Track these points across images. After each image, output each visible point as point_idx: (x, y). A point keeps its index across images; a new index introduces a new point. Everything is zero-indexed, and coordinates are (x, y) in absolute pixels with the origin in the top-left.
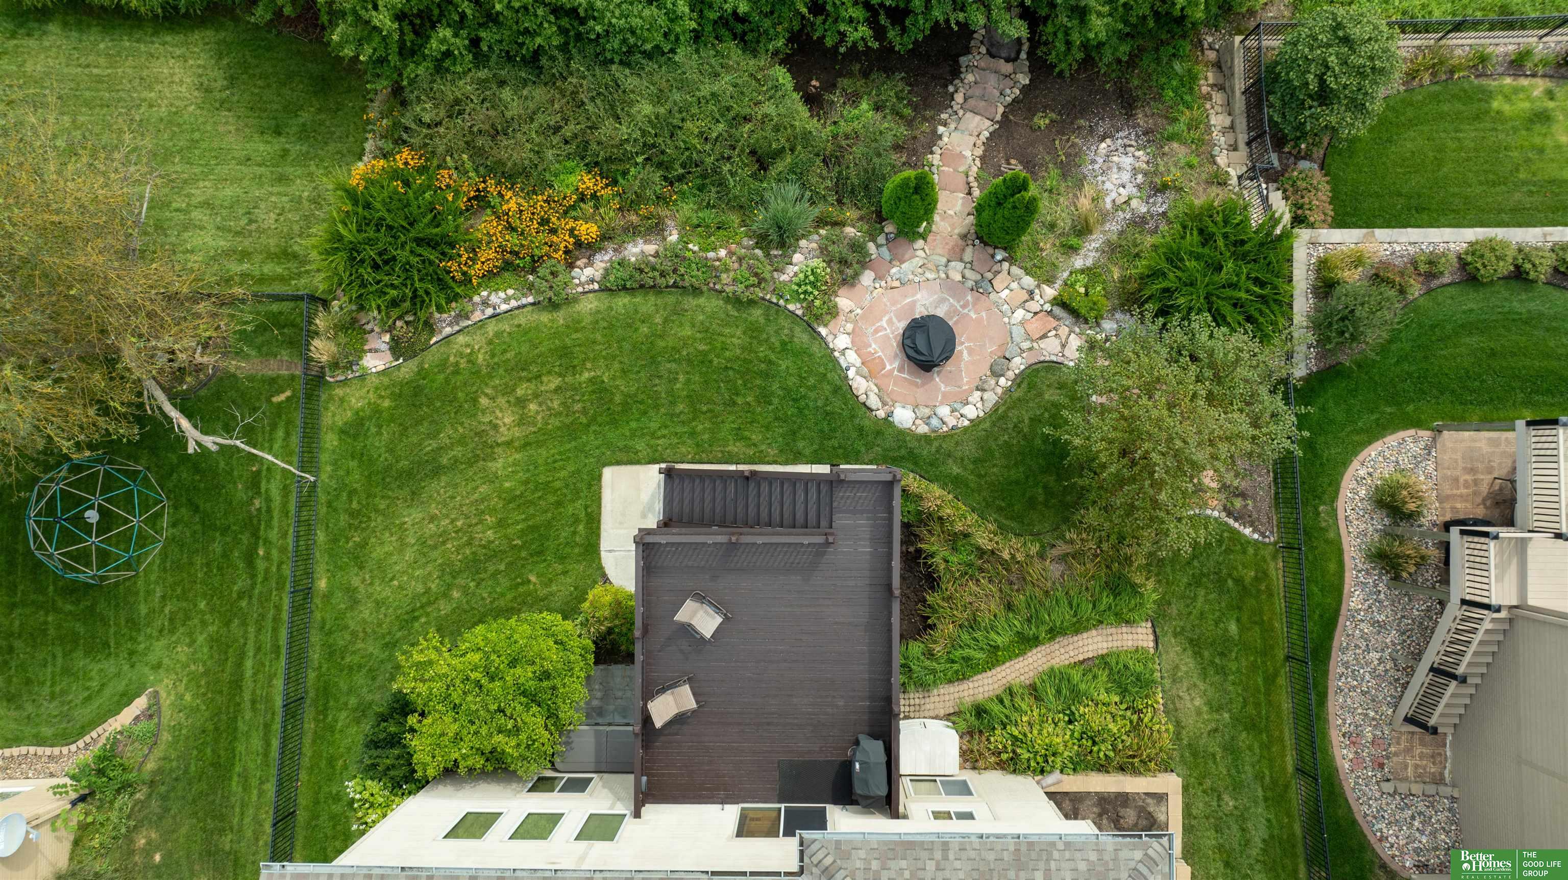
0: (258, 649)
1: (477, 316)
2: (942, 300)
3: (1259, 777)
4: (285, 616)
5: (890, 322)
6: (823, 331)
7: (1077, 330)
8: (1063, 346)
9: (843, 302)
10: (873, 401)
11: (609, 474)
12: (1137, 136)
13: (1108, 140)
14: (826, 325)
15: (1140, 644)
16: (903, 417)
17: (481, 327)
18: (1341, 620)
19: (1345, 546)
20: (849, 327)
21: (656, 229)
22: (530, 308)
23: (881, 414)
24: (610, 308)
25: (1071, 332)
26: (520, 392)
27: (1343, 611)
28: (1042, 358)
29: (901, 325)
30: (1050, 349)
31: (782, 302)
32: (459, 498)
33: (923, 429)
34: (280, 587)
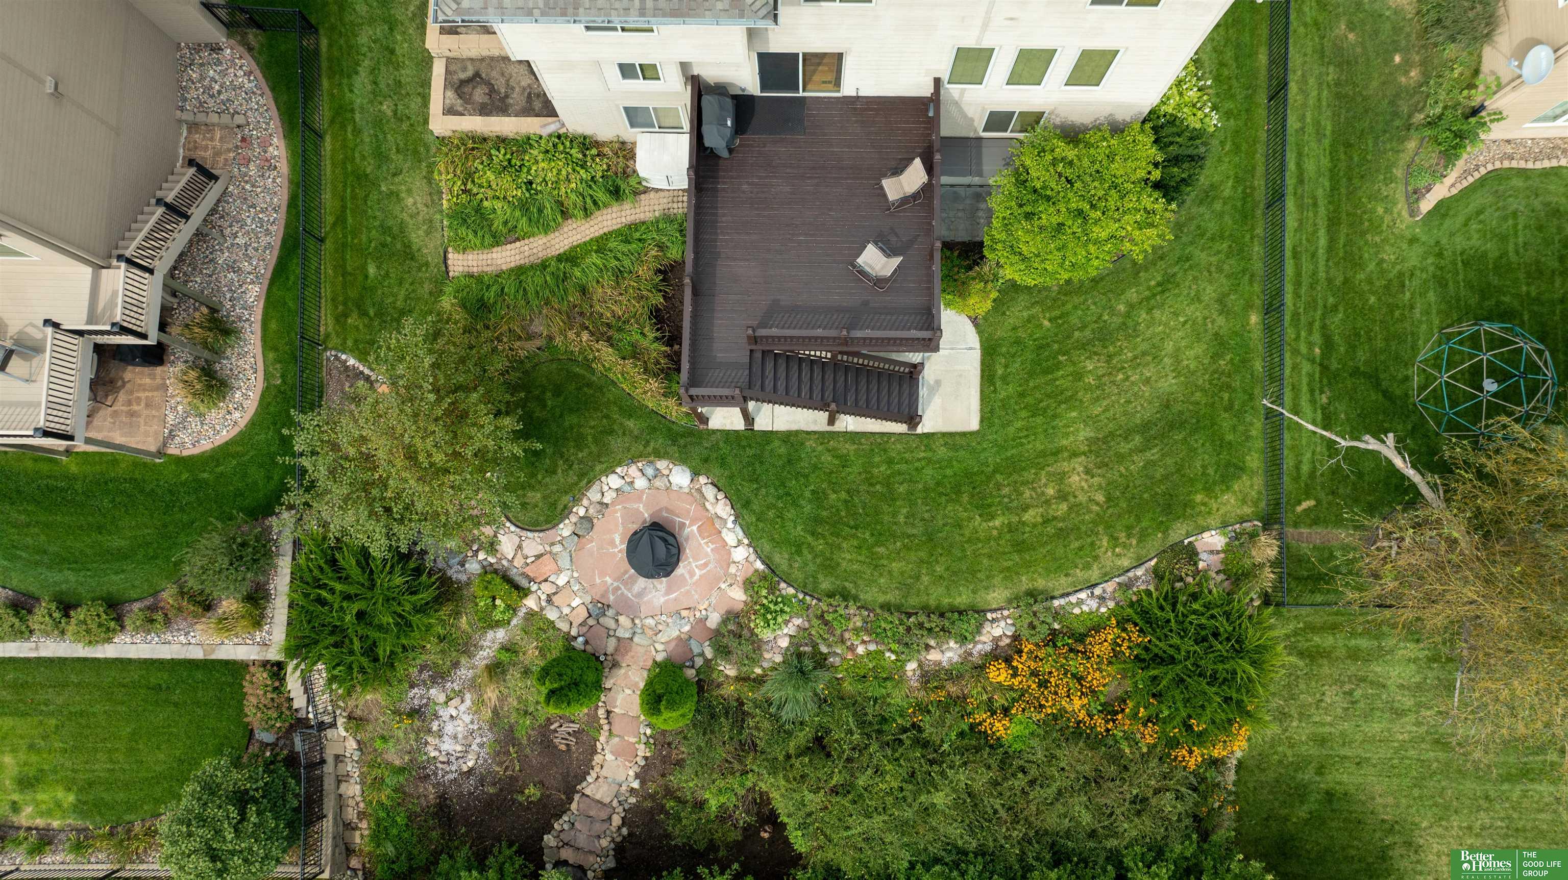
0: (1313, 255)
1: (1110, 587)
2: (640, 595)
3: (357, 132)
4: (1289, 288)
5: (692, 574)
6: (759, 565)
7: (505, 563)
8: (520, 547)
9: (738, 596)
10: (710, 492)
11: (974, 424)
12: (435, 774)
13: (465, 769)
14: (756, 571)
15: (461, 256)
16: (680, 477)
17: (1105, 575)
18: (269, 275)
19: (259, 344)
20: (733, 570)
21: (928, 677)
22: (1056, 593)
23: (703, 480)
24: (974, 592)
25: (511, 561)
26: (1064, 507)
27: (267, 282)
28: (541, 535)
29: (681, 570)
30: (533, 544)
31: (801, 596)
32: (1122, 401)
33: (662, 464)
34: (1296, 316)
